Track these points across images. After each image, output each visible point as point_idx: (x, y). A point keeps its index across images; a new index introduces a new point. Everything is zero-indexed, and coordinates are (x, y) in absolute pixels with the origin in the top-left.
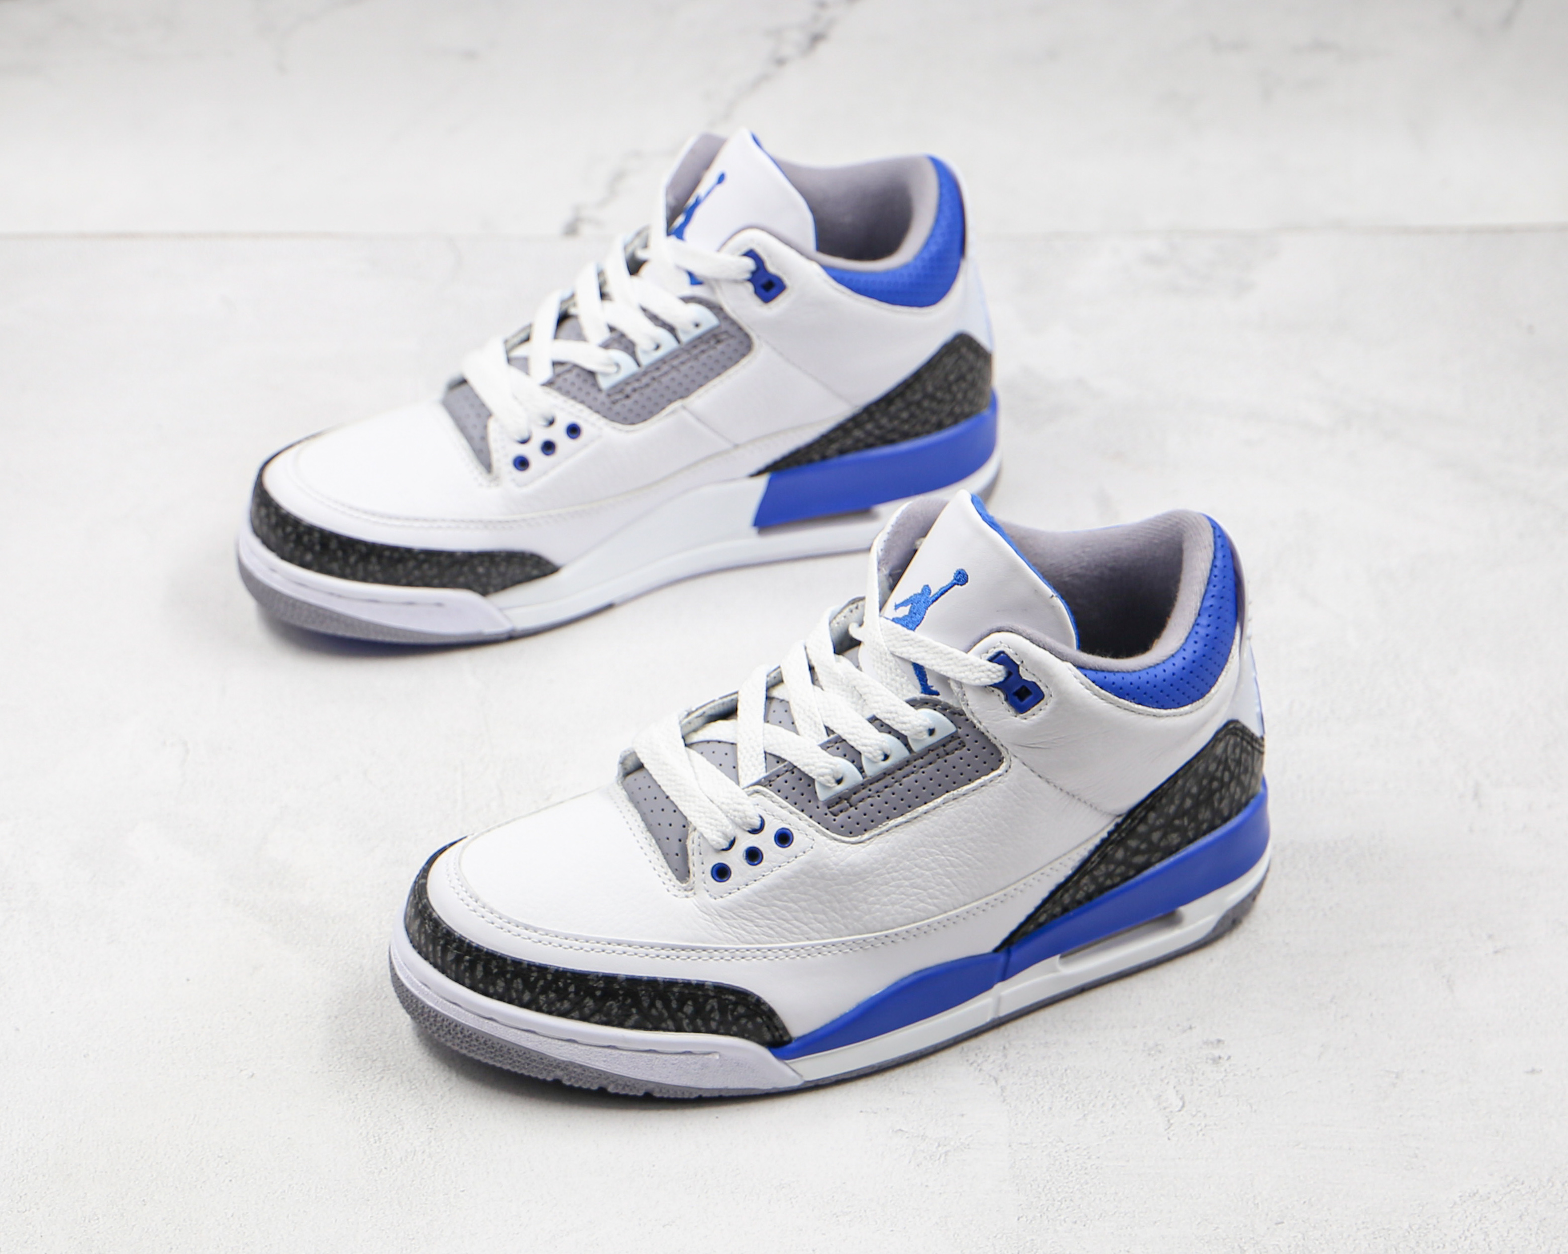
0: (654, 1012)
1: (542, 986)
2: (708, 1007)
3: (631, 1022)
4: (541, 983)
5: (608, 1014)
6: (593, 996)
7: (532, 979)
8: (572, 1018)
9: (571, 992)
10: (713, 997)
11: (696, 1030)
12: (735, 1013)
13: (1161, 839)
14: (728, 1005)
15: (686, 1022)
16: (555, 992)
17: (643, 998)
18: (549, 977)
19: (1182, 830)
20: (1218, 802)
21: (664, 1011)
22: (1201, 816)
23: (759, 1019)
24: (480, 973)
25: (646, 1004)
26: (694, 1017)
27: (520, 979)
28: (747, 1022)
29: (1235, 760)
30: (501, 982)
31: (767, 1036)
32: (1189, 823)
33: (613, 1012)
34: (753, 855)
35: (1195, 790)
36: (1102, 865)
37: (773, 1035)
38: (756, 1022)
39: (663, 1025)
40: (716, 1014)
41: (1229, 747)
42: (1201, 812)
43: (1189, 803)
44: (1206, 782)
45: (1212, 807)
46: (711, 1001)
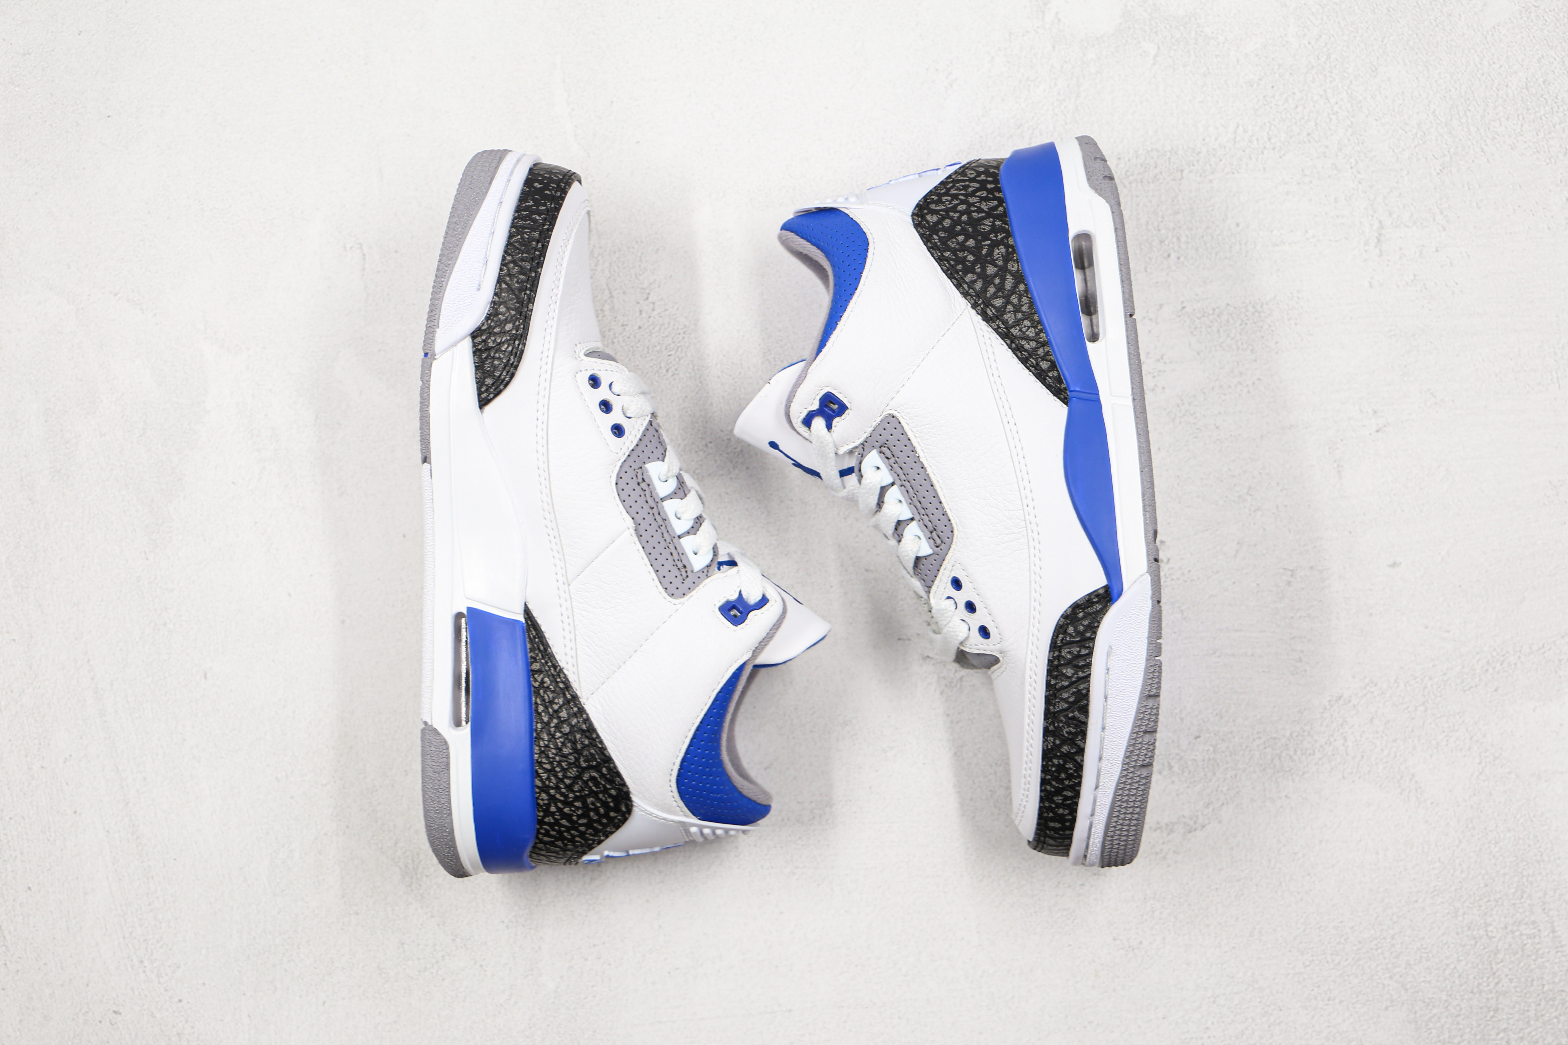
0: (1071, 700)
1: (1057, 783)
2: (1069, 656)
3: (1082, 718)
4: (1054, 783)
5: (1076, 734)
6: (1060, 746)
7: (1053, 790)
8: (1082, 761)
9: (1058, 762)
10: (1060, 652)
11: (1089, 665)
12: (1074, 634)
13: (995, 266)
14: (1066, 640)
15: (1081, 674)
16: (1060, 774)
17: (1061, 708)
18: (1048, 777)
19: (995, 244)
20: (982, 213)
21: (1071, 692)
22: (988, 228)
23: (1081, 615)
24: (1057, 825)
25: (1066, 706)
26: (1077, 668)
27: (1055, 798)
28: (1083, 625)
29: (952, 200)
30: (1061, 811)
31: (1098, 607)
32: (990, 239)
33: (1073, 731)
34: (971, 607)
35: (961, 238)
36: (1006, 317)
37: (1096, 603)
38: (1084, 618)
39: (1084, 692)
40: (1075, 650)
41: (938, 208)
42: (984, 229)
43: (971, 243)
44: (958, 228)
45: (983, 218)
46: (1063, 654)
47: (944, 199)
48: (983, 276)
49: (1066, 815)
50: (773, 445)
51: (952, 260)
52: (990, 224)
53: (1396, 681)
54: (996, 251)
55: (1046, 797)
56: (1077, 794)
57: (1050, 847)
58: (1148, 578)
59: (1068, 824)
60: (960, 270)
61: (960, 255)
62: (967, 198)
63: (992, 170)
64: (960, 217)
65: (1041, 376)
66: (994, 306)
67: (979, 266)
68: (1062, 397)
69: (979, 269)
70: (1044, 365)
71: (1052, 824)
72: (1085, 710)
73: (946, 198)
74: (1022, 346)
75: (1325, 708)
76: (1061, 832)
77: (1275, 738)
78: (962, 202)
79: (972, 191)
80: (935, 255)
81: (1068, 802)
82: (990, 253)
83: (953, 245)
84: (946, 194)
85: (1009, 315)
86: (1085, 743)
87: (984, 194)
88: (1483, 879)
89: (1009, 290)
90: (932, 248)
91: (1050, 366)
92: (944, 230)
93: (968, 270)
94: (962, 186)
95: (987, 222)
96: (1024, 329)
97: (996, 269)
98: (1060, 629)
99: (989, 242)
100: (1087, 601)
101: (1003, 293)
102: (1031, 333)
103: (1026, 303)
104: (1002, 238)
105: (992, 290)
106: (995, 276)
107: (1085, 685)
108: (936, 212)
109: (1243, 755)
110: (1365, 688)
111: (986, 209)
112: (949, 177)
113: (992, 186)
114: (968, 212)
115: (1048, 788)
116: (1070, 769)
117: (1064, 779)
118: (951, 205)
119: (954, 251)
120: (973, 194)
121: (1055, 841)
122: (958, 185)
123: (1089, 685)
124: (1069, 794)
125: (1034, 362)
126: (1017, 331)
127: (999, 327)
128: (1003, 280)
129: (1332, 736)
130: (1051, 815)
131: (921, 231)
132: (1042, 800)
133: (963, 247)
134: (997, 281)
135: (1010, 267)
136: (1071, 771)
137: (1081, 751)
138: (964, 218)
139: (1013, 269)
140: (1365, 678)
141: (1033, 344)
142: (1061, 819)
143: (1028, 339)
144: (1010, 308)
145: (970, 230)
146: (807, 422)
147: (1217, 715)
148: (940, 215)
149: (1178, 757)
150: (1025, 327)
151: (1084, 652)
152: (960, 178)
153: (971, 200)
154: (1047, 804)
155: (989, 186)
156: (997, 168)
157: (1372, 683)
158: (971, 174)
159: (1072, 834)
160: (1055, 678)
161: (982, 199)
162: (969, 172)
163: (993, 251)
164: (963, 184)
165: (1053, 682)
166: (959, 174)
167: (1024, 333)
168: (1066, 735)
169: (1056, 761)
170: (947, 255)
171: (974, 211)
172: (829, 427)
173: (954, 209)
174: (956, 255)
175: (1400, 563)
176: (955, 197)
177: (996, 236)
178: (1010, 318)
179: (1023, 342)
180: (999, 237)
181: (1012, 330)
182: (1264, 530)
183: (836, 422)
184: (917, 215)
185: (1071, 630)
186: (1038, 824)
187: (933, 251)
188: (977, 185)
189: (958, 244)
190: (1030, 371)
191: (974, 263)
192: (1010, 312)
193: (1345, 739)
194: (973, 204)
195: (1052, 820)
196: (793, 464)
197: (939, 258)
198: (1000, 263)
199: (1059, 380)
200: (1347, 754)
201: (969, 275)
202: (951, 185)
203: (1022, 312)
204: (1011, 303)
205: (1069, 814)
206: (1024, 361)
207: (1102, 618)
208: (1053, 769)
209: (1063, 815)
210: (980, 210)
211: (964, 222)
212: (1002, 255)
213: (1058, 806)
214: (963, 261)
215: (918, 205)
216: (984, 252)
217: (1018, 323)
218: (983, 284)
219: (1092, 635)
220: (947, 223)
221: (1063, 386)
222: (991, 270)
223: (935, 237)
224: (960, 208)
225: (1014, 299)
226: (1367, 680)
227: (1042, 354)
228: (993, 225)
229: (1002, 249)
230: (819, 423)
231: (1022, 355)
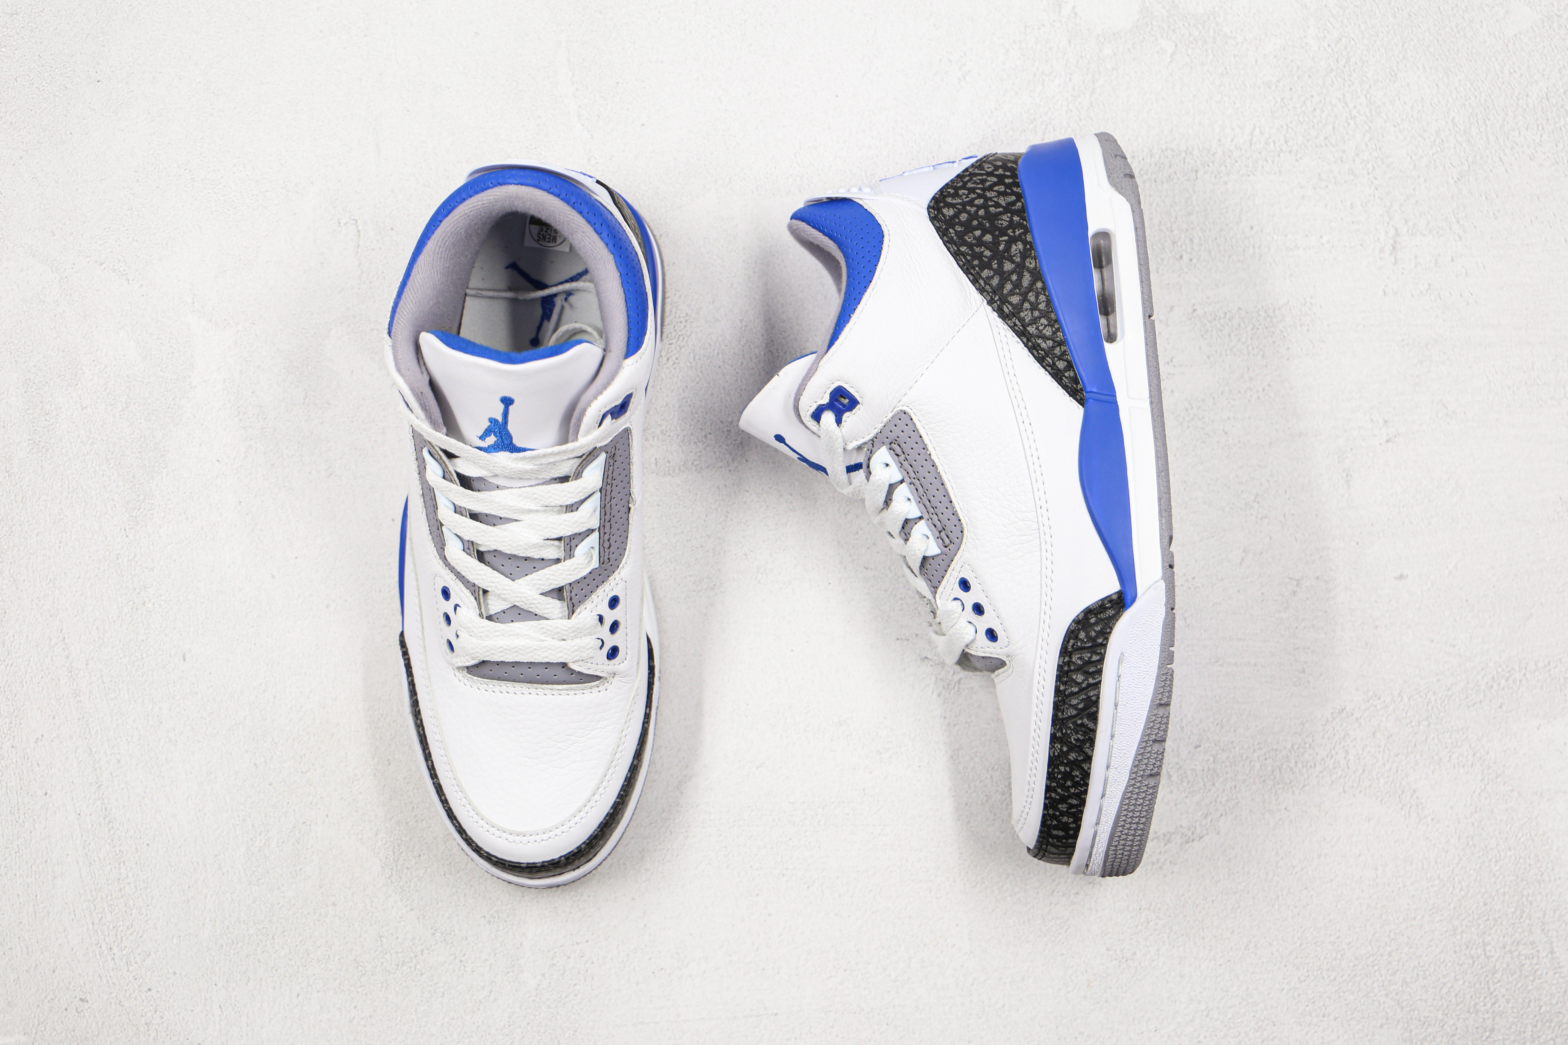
0: (1080, 706)
1: (1062, 790)
2: (1079, 662)
3: (1091, 725)
4: (1059, 790)
5: (1084, 742)
6: (1067, 753)
7: (1058, 797)
8: (1089, 768)
9: (1064, 769)
10: (1070, 657)
11: (1100, 672)
12: (1085, 640)
13: (1013, 262)
14: (1077, 645)
15: (1091, 681)
16: (1066, 782)
17: (1069, 714)
18: (1054, 784)
19: (1013, 240)
20: (999, 208)
21: (1081, 698)
22: (1005, 224)
23: (1093, 620)
24: (1061, 833)
25: (1075, 712)
26: (1088, 674)
27: (1060, 806)
28: (1095, 631)
29: (969, 194)
30: (1065, 819)
31: (1111, 612)
32: (1007, 235)
33: (1081, 738)
34: (978, 609)
35: (978, 233)
36: (1022, 314)
37: (1110, 608)
38: (1096, 623)
39: (1094, 698)
40: (1086, 656)
41: (955, 201)
42: (1002, 224)
43: (988, 238)
44: (975, 223)
45: (1001, 213)
46: (1074, 660)
47: (961, 192)
48: (1000, 272)
49: (1070, 823)
50: (779, 438)
51: (969, 255)
52: (1008, 219)
53: (1399, 695)
54: (1014, 247)
55: (1050, 804)
56: (1083, 803)
57: (1051, 856)
58: (1162, 585)
59: (1071, 832)
60: (977, 266)
61: (977, 250)
62: (984, 192)
63: (1009, 165)
64: (977, 212)
65: (1057, 375)
66: (1010, 303)
67: (996, 262)
68: (1079, 398)
69: (996, 265)
70: (1061, 365)
71: (1055, 832)
72: (1094, 717)
73: (963, 191)
74: (1039, 345)
75: (1327, 721)
76: (1064, 841)
77: (1276, 750)
78: (979, 196)
79: (990, 186)
80: (952, 250)
81: (1073, 810)
82: (1008, 249)
83: (969, 240)
84: (963, 187)
85: (1026, 313)
86: (1093, 751)
87: (1002, 188)
88: (1482, 897)
89: (1026, 288)
90: (948, 242)
91: (1067, 366)
92: (961, 224)
93: (984, 266)
94: (979, 179)
95: (1005, 217)
96: (1041, 328)
97: (1013, 266)
98: (1071, 634)
99: (1007, 238)
100: (1100, 606)
101: (1020, 290)
102: (1048, 332)
103: (1044, 301)
104: (1020, 235)
105: (1008, 287)
106: (1012, 272)
107: (1095, 692)
108: (953, 206)
109: (1244, 765)
110: (1368, 701)
111: (1003, 204)
112: (966, 170)
113: (1011, 181)
114: (985, 207)
115: (1053, 795)
116: (1077, 776)
117: (1069, 787)
118: (967, 199)
119: (970, 246)
120: (991, 188)
121: (1058, 849)
122: (974, 179)
123: (1099, 691)
124: (1075, 802)
125: (1051, 361)
126: (1034, 329)
127: (1015, 325)
128: (1021, 277)
129: (1334, 749)
130: (1055, 822)
131: (938, 225)
132: (1046, 807)
133: (980, 242)
134: (1014, 277)
135: (1027, 264)
136: (1078, 779)
137: (1089, 759)
138: (981, 212)
139: (1031, 266)
140: (1369, 690)
141: (1050, 343)
142: (1065, 827)
143: (1045, 338)
144: (1027, 305)
145: (988, 225)
146: (817, 416)
147: (1218, 724)
148: (957, 208)
149: (1177, 766)
150: (1042, 325)
151: (1095, 658)
152: (977, 171)
153: (988, 194)
154: (1051, 812)
155: (1007, 181)
156: (1015, 162)
157: (1376, 696)
158: (989, 168)
159: (1075, 843)
160: (1065, 683)
161: (1000, 194)
162: (986, 166)
163: (1011, 247)
164: (981, 178)
165: (1062, 688)
166: (976, 167)
167: (1041, 331)
168: (1074, 742)
169: (1062, 769)
170: (963, 250)
171: (991, 206)
172: (839, 421)
173: (971, 203)
174: (972, 250)
175: (1407, 576)
176: (972, 190)
177: (1014, 232)
178: (1026, 315)
179: (1040, 341)
180: (1017, 233)
181: (1028, 328)
182: (1271, 538)
183: (846, 416)
184: (933, 208)
185: (1082, 635)
186: (1041, 832)
187: (949, 245)
188: (995, 180)
189: (975, 238)
190: (1046, 370)
191: (991, 259)
192: (1026, 310)
193: (1347, 753)
194: (991, 199)
195: (1056, 828)
196: (798, 458)
197: (955, 253)
198: (1018, 259)
199: (1075, 380)
200: (1348, 768)
201: (986, 271)
202: (968, 178)
203: (1039, 310)
204: (1029, 301)
205: (1073, 822)
206: (1040, 360)
207: (1114, 624)
208: (1059, 776)
209: (1067, 823)
210: (997, 205)
211: (981, 217)
212: (1020, 251)
213: (1063, 814)
214: (980, 256)
215: (934, 198)
216: (1002, 247)
217: (1034, 321)
218: (1000, 280)
219: (1103, 641)
220: (964, 217)
221: (1079, 387)
222: (1008, 266)
223: (951, 230)
224: (977, 202)
225: (1031, 297)
226: (1371, 693)
227: (1059, 354)
228: (1011, 220)
229: (1020, 246)
230: (828, 417)
231: (1038, 353)
